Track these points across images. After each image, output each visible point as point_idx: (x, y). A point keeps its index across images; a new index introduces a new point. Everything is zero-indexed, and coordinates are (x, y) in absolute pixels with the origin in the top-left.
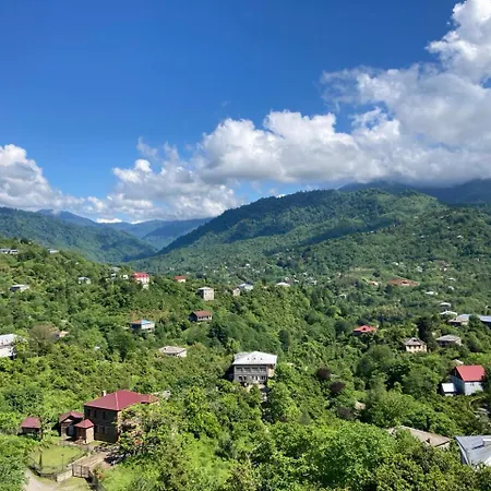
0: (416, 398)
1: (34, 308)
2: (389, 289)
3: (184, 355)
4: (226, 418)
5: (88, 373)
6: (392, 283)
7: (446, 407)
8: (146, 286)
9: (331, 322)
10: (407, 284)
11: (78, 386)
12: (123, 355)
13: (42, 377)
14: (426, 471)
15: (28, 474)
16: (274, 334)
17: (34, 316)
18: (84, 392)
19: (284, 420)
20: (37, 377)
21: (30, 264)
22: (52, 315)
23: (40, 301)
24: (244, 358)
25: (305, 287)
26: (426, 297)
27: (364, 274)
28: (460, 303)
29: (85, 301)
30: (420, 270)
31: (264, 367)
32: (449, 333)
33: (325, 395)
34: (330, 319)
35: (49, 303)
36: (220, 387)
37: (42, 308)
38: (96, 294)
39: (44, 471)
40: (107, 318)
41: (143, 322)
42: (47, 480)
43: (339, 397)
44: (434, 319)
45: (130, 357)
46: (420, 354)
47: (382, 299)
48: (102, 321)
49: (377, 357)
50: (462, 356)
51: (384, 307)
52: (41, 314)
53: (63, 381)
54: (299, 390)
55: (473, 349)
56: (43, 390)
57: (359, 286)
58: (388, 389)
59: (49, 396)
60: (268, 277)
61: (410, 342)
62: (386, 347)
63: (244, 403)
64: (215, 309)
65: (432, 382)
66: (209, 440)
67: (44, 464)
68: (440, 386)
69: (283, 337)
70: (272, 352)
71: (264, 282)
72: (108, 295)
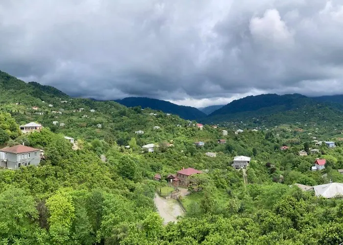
0: (302, 173)
1: (161, 135)
2: (295, 132)
3: (215, 156)
4: (229, 181)
5: (179, 160)
6: (296, 130)
7: (312, 175)
8: (201, 129)
9: (273, 145)
10: (302, 130)
11: (175, 165)
12: (192, 155)
13: (163, 160)
14: (298, 201)
15: (156, 194)
16: (250, 149)
17: (161, 138)
18: (177, 167)
19: (252, 183)
20: (161, 160)
21: (160, 119)
22: (167, 138)
23: (163, 132)
24: (238, 158)
25: (264, 131)
26: (308, 135)
27: (286, 126)
28: (319, 137)
29: (179, 133)
30: (306, 125)
31: (245, 162)
32: (315, 148)
33: (268, 173)
34: (272, 144)
35: (167, 134)
36: (228, 169)
37: (164, 135)
38: (183, 131)
39: (162, 194)
40: (187, 140)
41: (200, 142)
42: (162, 198)
43: (274, 173)
44: (310, 143)
45: (194, 156)
46: (305, 156)
47: (293, 136)
48: (185, 141)
49: (289, 158)
50: (319, 156)
51: (293, 139)
52: (163, 137)
53: (170, 162)
54: (258, 171)
55: (323, 154)
56: (163, 165)
57: (284, 131)
58: (292, 170)
59: (165, 167)
60: (249, 127)
61: (301, 152)
62: (292, 154)
63: (237, 176)
64: (228, 139)
65: (308, 166)
66: (222, 189)
67: (162, 192)
68: (311, 168)
69: (254, 150)
70: (250, 156)
71: (248, 129)
72: (188, 131)
